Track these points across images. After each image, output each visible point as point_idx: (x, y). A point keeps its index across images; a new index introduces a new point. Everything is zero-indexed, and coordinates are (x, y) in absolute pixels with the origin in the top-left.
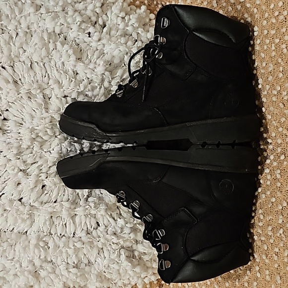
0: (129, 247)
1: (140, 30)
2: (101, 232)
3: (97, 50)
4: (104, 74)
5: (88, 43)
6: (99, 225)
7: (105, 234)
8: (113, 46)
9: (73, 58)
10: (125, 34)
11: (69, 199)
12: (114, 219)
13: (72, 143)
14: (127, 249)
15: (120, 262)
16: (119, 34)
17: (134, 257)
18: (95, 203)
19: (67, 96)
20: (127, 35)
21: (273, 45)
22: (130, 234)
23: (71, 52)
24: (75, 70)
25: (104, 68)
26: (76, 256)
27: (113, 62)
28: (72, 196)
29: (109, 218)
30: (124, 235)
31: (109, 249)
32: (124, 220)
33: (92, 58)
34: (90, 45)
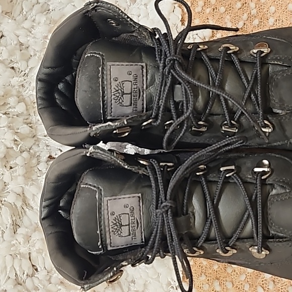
33: (28, 13)
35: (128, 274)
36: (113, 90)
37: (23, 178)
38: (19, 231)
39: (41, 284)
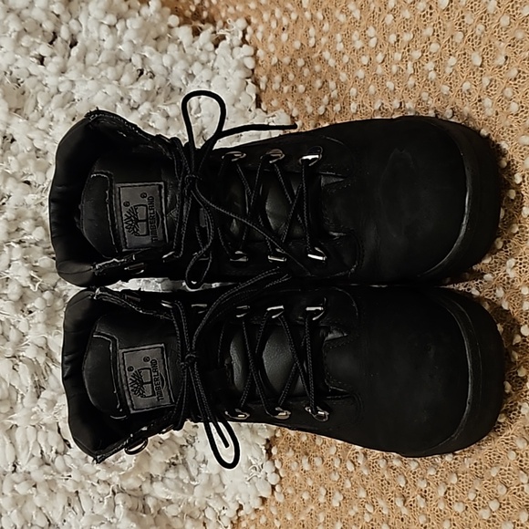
0: (134, 490)
1: (147, 51)
2: (73, 460)
3: (59, 92)
5: (39, 78)
6: (69, 446)
7: (81, 462)
8: (91, 85)
9: (2, 107)
10: (117, 59)
14: (132, 493)
15: (115, 520)
16: (104, 60)
17: (145, 509)
20: (121, 60)
21: (410, 64)
24: (8, 132)
26: (20, 512)
31: (91, 494)
33: (45, 108)
34: (44, 83)
35: (196, 451)
36: (125, 218)
37: (44, 326)
38: (44, 394)
39: (75, 463)
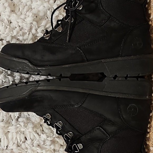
2: (28, 145)
3: (27, 5)
4: (32, 23)
6: (26, 139)
7: (32, 146)
9: (8, 10)
11: (3, 120)
12: (38, 134)
13: (6, 76)
18: (24, 123)
19: (3, 40)
22: (50, 145)
23: (6, 5)
24: (9, 19)
25: (33, 19)
27: (39, 15)
28: (6, 117)
29: (34, 133)
30: (46, 147)
32: (46, 135)
33: (22, 11)
34: (21, 1)
39: (29, 146)
